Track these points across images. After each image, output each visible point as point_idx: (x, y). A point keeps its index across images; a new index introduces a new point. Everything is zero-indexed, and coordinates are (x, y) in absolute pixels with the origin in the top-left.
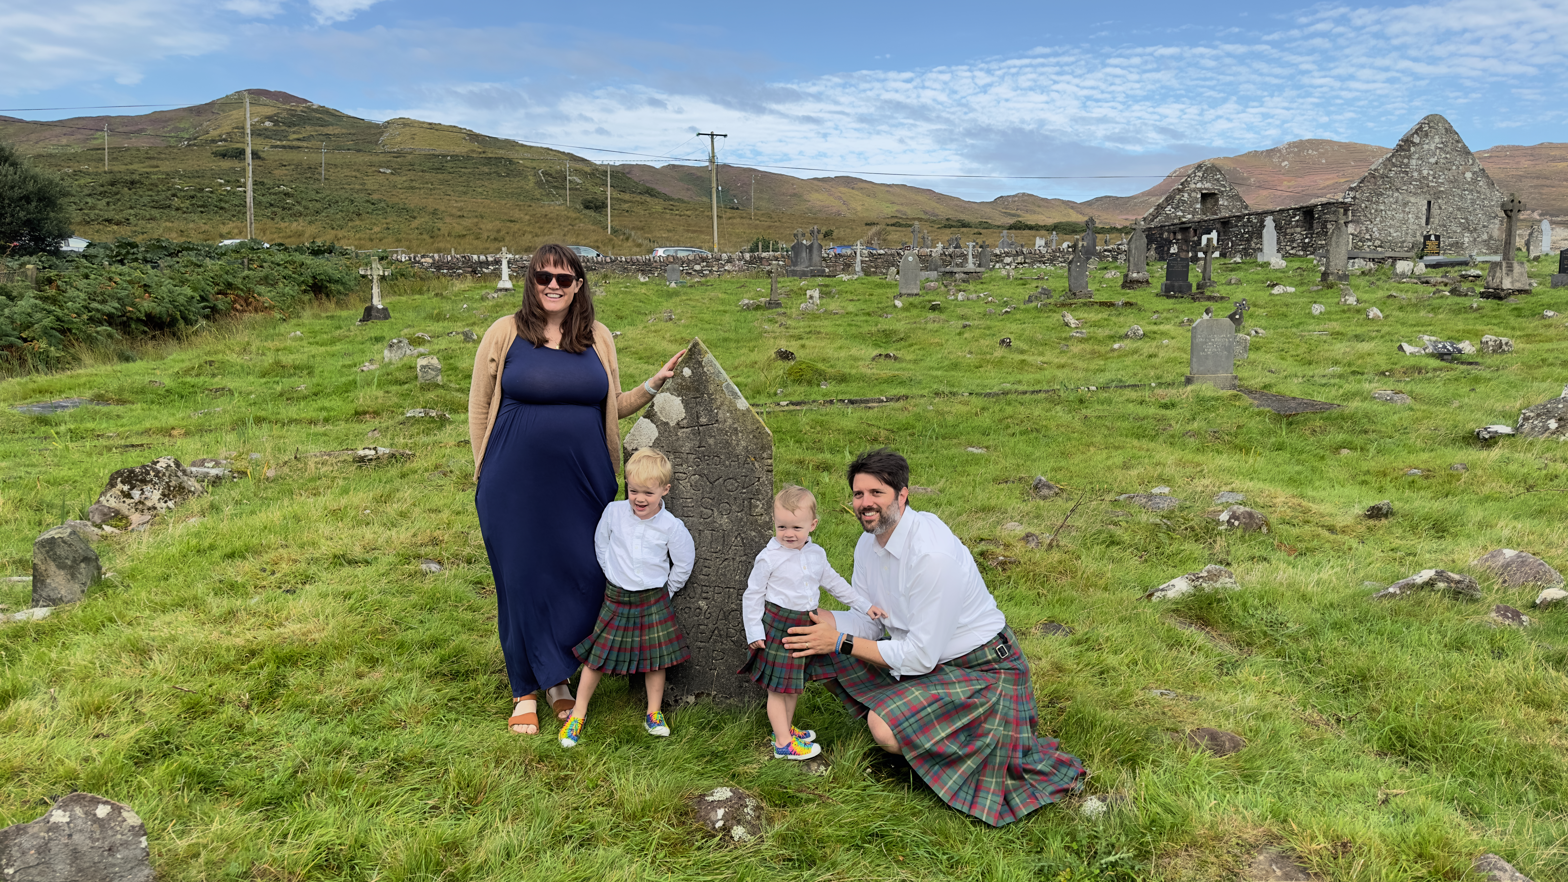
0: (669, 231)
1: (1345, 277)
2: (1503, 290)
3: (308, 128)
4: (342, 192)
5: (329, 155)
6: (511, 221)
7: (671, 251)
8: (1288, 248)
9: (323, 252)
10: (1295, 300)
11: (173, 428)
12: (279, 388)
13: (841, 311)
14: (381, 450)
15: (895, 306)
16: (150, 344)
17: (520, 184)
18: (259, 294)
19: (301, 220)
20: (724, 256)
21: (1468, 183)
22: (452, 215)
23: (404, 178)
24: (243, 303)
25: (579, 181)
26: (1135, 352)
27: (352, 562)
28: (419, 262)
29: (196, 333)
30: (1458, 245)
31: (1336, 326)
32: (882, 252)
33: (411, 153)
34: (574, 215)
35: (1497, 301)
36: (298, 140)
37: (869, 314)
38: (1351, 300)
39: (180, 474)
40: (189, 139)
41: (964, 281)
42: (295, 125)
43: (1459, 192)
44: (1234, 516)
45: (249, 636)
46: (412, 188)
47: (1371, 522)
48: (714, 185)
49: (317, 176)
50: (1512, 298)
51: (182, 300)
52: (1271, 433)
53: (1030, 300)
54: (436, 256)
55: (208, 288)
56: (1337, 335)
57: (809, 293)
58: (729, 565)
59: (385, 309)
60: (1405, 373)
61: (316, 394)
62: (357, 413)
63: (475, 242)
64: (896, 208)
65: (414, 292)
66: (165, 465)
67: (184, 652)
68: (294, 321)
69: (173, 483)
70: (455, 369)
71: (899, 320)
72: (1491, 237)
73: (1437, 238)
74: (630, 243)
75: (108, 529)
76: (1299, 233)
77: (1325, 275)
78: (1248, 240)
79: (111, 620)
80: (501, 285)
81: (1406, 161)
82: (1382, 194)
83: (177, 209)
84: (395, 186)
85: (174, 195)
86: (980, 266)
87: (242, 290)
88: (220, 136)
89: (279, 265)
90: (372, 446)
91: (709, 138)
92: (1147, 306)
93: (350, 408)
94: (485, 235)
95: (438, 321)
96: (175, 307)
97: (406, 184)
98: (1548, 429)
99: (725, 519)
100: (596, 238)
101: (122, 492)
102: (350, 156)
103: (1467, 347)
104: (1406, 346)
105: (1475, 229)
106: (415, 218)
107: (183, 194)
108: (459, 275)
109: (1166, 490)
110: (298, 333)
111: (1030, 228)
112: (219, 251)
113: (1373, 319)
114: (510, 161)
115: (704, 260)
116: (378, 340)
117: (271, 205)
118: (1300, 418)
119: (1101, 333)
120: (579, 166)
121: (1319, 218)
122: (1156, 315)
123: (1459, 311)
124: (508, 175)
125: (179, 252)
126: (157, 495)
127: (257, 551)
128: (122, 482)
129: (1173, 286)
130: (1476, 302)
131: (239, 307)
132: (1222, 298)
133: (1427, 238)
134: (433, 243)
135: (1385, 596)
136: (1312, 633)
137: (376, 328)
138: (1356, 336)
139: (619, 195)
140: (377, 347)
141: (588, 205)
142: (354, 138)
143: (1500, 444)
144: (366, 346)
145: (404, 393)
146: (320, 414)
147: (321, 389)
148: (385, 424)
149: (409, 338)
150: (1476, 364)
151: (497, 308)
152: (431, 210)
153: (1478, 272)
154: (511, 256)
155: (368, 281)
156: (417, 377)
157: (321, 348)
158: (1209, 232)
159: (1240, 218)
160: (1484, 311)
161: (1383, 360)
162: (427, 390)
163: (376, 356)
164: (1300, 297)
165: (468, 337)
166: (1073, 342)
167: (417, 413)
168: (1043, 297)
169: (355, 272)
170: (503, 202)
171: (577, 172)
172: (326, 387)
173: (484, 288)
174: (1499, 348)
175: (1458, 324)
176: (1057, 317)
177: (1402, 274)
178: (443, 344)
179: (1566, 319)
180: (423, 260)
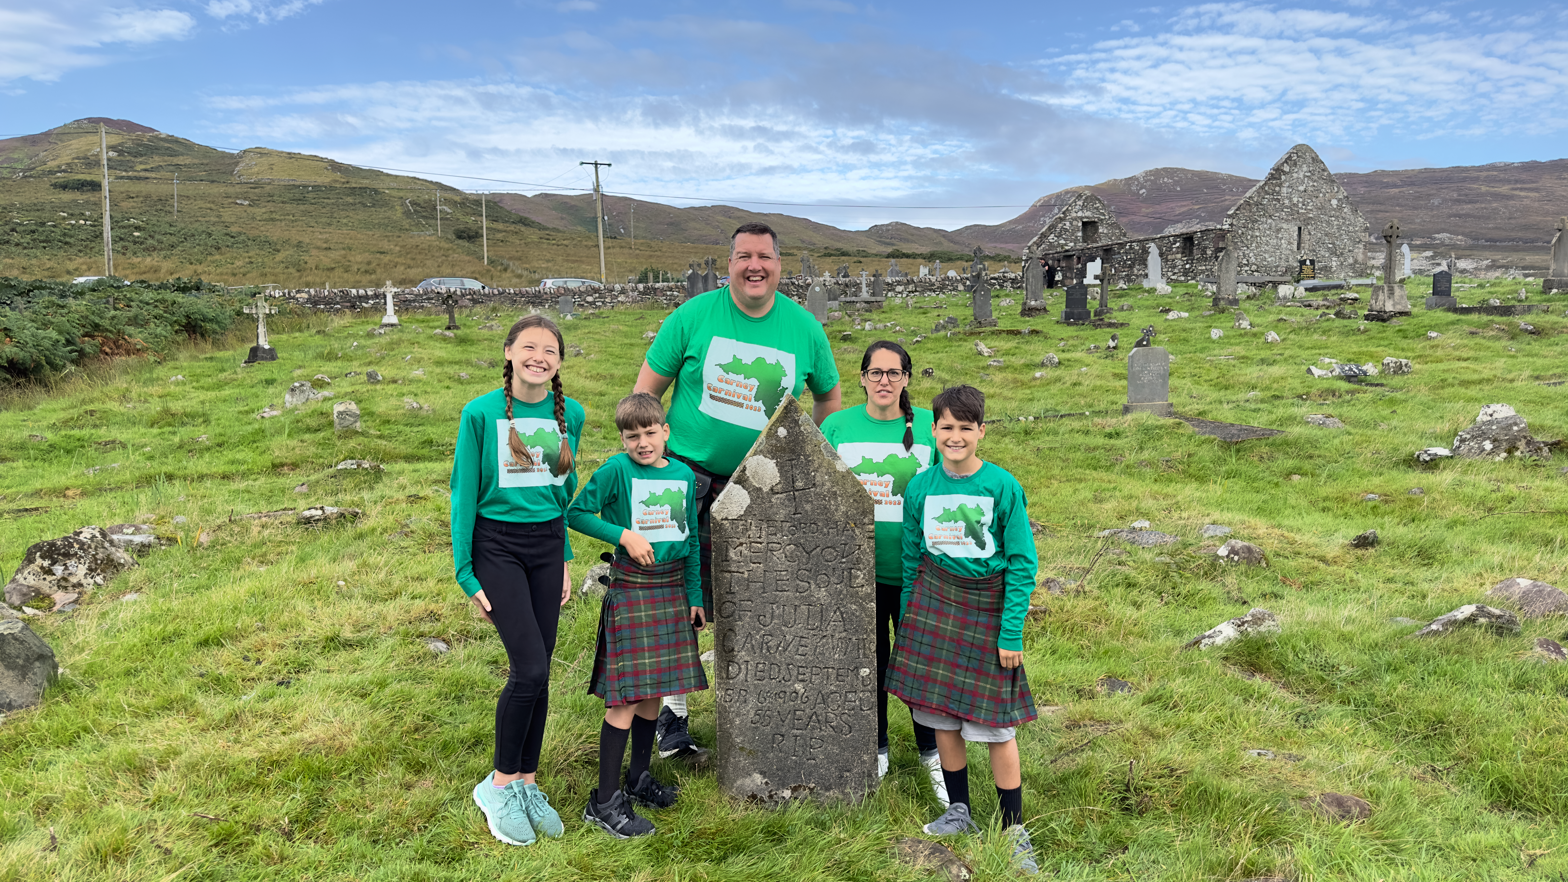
0: (548, 261)
1: (1235, 302)
2: (1385, 312)
3: (156, 158)
4: (196, 225)
5: (181, 186)
6: (381, 253)
7: (560, 282)
8: (1170, 274)
9: (190, 289)
10: (1191, 326)
11: (67, 488)
12: (177, 439)
14: (329, 510)
16: (15, 393)
17: (387, 214)
18: (130, 336)
19: (155, 254)
20: (618, 287)
21: (1334, 210)
22: (318, 248)
23: (264, 210)
24: (112, 345)
25: (449, 211)
26: (1058, 380)
27: (348, 645)
28: (293, 298)
29: (63, 379)
30: (1327, 269)
31: (1240, 350)
33: (269, 184)
34: (447, 246)
35: (1380, 323)
36: (146, 170)
38: (1245, 324)
39: (107, 545)
40: (22, 170)
41: (868, 311)
42: (141, 155)
43: (1326, 218)
44: (1233, 551)
45: (262, 744)
46: (272, 220)
47: (1359, 552)
48: (600, 215)
49: (168, 208)
50: (1395, 320)
51: (47, 343)
52: (1223, 461)
53: (937, 329)
54: (312, 291)
55: (75, 331)
56: (1244, 359)
58: (827, 643)
59: (271, 350)
60: (1320, 396)
61: (220, 445)
62: (275, 466)
63: (345, 275)
65: (292, 329)
66: (89, 536)
67: (193, 767)
68: (171, 364)
69: (100, 556)
70: (371, 414)
72: (1356, 262)
73: (1312, 262)
74: (508, 274)
75: (29, 611)
76: (1179, 259)
77: (1216, 301)
78: (1131, 267)
79: (86, 730)
80: (386, 320)
81: (1277, 189)
82: (1257, 221)
83: (17, 245)
84: (253, 218)
85: (13, 230)
86: (873, 294)
87: (111, 332)
88: (59, 167)
89: (148, 304)
90: (318, 506)
91: (592, 167)
92: (1052, 333)
93: (266, 460)
94: (355, 268)
95: (330, 360)
96: (40, 351)
97: (265, 216)
98: (1484, 450)
99: (823, 592)
100: (473, 269)
101: (42, 568)
102: (203, 187)
103: (1371, 369)
104: (1313, 368)
105: (1342, 254)
106: (278, 251)
107: (23, 228)
108: (337, 310)
109: (1146, 524)
110: (180, 377)
111: (907, 256)
112: (74, 289)
113: (1272, 343)
114: (376, 191)
115: (596, 290)
116: (270, 382)
117: (121, 239)
118: (1247, 445)
119: (1018, 361)
120: (449, 195)
121: (1199, 244)
122: (1062, 343)
123: (1348, 333)
124: (374, 205)
125: (29, 291)
126: (82, 570)
127: (235, 636)
128: (41, 557)
129: (1073, 313)
130: (1363, 324)
131: (108, 350)
132: (1122, 325)
133: (1303, 263)
134: (300, 277)
135: (1428, 633)
136: (1367, 676)
137: (263, 370)
138: (1262, 360)
139: (495, 225)
140: (271, 390)
141: (460, 235)
142: (207, 168)
143: (1441, 466)
144: (258, 390)
145: (322, 441)
146: (233, 468)
147: (225, 439)
148: (313, 478)
149: (309, 381)
150: (1382, 385)
151: (392, 345)
152: (295, 242)
153: (1356, 295)
154: (396, 290)
155: (253, 319)
156: (331, 424)
157: (209, 393)
158: (1093, 260)
159: (1122, 245)
160: (1371, 333)
161: (1296, 383)
162: (346, 437)
163: (275, 401)
164: (1195, 322)
165: (372, 378)
166: (991, 370)
167: (350, 464)
168: (950, 326)
169: (229, 310)
170: (371, 233)
171: (447, 201)
172: (230, 437)
173: (368, 323)
174: (1399, 369)
175: (1352, 346)
176: (969, 346)
177: (1285, 298)
178: (345, 386)
179: (1451, 339)
180: (298, 296)
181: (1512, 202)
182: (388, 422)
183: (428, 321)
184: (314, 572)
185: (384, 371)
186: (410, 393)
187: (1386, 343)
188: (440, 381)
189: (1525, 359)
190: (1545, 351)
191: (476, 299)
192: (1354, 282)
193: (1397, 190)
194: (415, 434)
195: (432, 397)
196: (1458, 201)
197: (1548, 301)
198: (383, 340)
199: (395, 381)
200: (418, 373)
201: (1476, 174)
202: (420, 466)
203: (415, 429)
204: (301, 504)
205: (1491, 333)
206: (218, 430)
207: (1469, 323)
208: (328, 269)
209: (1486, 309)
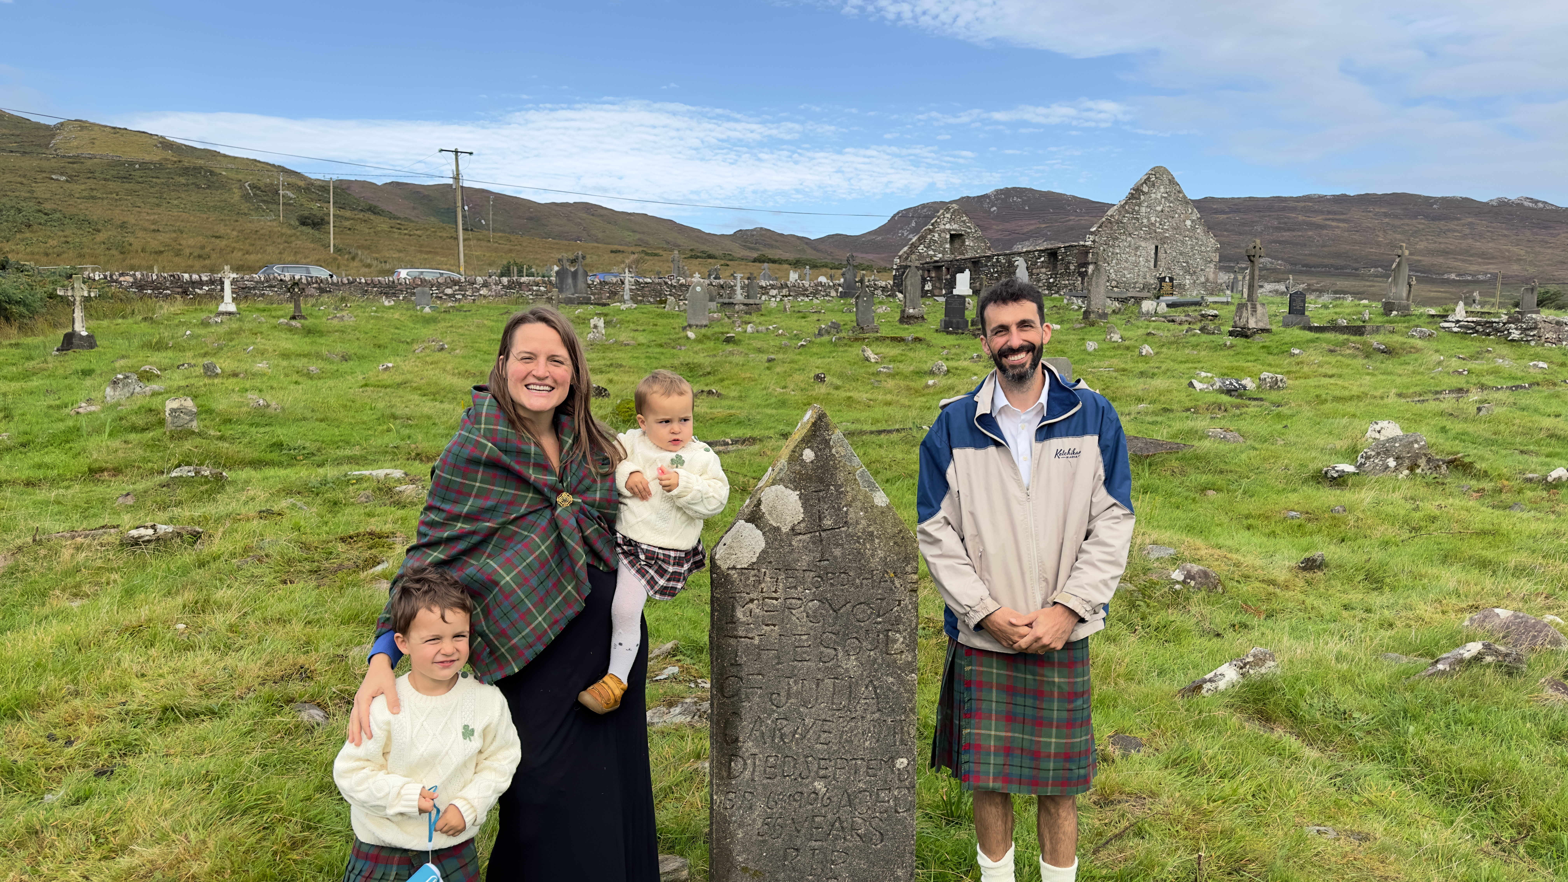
1: (1104, 316)
2: (1249, 329)
6: (217, 237)
7: (415, 273)
10: (1064, 338)
13: (632, 342)
14: (162, 529)
15: (688, 338)
17: (224, 197)
20: (480, 280)
21: (1188, 230)
22: (145, 230)
23: (83, 187)
25: (293, 196)
27: (192, 715)
28: (116, 281)
30: (1181, 286)
31: (1117, 362)
32: (649, 280)
33: (90, 159)
34: (289, 232)
35: (1244, 340)
37: (661, 346)
38: (1116, 337)
41: (746, 313)
43: (1181, 238)
46: (93, 198)
48: (460, 206)
50: (1257, 336)
53: (820, 334)
54: (138, 275)
56: (1123, 371)
57: (592, 322)
59: (89, 337)
60: (1207, 409)
61: (23, 445)
62: (92, 471)
63: (176, 259)
64: (638, 236)
65: (115, 316)
70: (210, 411)
71: (696, 353)
72: (1207, 280)
73: (1171, 279)
74: (356, 264)
76: (1044, 273)
77: (1086, 314)
80: (222, 308)
81: (1137, 208)
82: (1117, 239)
84: (71, 195)
86: (748, 297)
90: (149, 524)
91: (453, 155)
92: (934, 341)
93: (83, 463)
94: (187, 251)
95: (158, 350)
97: (85, 194)
98: (1388, 467)
99: (853, 662)
100: (319, 256)
102: (14, 160)
103: (1249, 383)
104: (1195, 383)
105: (1195, 272)
106: (99, 231)
108: (167, 296)
111: (775, 261)
113: (1146, 356)
114: (212, 173)
115: (456, 283)
116: (87, 373)
118: (1157, 459)
119: (907, 368)
120: (293, 180)
121: (1062, 260)
122: (946, 351)
123: (1216, 348)
124: (209, 187)
127: (37, 705)
129: (952, 322)
130: (1229, 340)
133: (1161, 280)
134: (124, 260)
135: (1436, 674)
137: (78, 360)
138: (1142, 373)
139: (342, 212)
140: (88, 382)
141: (304, 222)
142: (18, 140)
143: (1350, 483)
144: (74, 381)
145: (151, 442)
146: (40, 474)
147: (30, 437)
148: (141, 486)
149: (136, 372)
150: (1261, 399)
151: (232, 335)
152: (119, 222)
153: (1216, 312)
154: (235, 275)
155: (69, 303)
156: (161, 423)
157: (13, 384)
158: (962, 271)
159: (989, 258)
160: (1238, 349)
161: (1183, 396)
162: (180, 438)
163: (93, 395)
164: (1069, 334)
165: (209, 371)
166: (882, 377)
167: (186, 472)
168: (833, 331)
169: (40, 292)
170: (205, 216)
171: (290, 186)
172: (37, 437)
173: (202, 310)
174: (1275, 385)
175: (1224, 360)
176: (855, 351)
177: (1148, 313)
178: (177, 379)
179: (1314, 356)
180: (122, 279)
181: (1325, 232)
182: (230, 420)
183: (269, 310)
184: (144, 613)
185: (223, 364)
186: (253, 388)
187: (1253, 358)
188: (286, 375)
189: (1384, 377)
190: (1399, 370)
191: (323, 288)
192: (1211, 299)
193: (1225, 216)
194: (261, 435)
195: (280, 394)
196: (1278, 229)
197: (1390, 322)
198: (221, 330)
199: (235, 375)
200: (261, 366)
201: (1292, 204)
202: (271, 472)
203: (262, 430)
204: (126, 519)
205: (1348, 351)
206: (23, 427)
207: (1328, 342)
208: (156, 253)
209: (1334, 328)
